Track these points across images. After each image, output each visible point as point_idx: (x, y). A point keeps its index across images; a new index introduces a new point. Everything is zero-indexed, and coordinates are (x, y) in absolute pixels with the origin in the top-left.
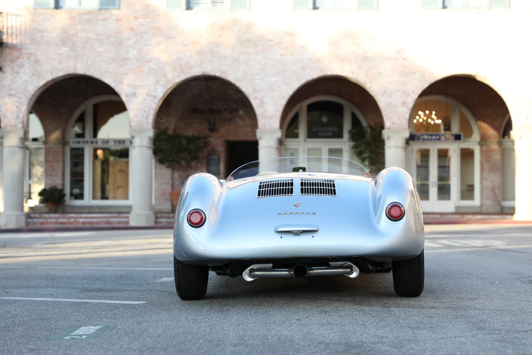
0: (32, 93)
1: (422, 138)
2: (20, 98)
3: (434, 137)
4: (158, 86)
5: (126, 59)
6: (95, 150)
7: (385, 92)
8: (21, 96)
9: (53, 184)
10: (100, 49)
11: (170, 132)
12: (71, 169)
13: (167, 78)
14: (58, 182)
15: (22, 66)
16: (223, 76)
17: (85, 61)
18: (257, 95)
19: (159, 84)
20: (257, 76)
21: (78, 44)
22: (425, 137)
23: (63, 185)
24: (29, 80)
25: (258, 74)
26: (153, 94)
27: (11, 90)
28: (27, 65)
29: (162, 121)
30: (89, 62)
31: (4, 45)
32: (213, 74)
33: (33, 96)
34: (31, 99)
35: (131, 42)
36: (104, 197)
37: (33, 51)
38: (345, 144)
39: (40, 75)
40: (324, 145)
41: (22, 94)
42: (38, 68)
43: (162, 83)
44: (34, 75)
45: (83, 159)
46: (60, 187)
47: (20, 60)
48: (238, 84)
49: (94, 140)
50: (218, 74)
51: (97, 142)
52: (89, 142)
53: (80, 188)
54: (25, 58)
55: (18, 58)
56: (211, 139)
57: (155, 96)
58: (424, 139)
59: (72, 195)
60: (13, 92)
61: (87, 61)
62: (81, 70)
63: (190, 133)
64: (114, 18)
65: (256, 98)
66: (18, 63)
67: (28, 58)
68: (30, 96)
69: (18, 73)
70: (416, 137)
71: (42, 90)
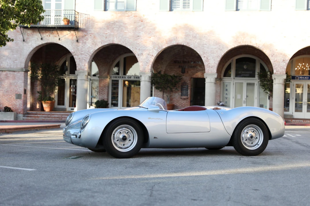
0: (92, 53)
1: (299, 78)
2: (86, 55)
3: (306, 78)
4: (154, 50)
5: (138, 36)
6: (124, 81)
7: (274, 55)
8: (87, 55)
9: (103, 98)
10: (125, 31)
11: (162, 73)
12: (112, 91)
13: (159, 46)
14: (105, 97)
15: (87, 39)
16: (188, 46)
17: (118, 37)
18: (205, 55)
19: (155, 49)
20: (205, 46)
21: (115, 29)
22: (301, 78)
23: (108, 99)
24: (91, 46)
25: (206, 44)
26: (151, 54)
27: (82, 51)
28: (90, 39)
29: (158, 67)
30: (120, 38)
31: (79, 29)
32: (182, 44)
33: (92, 54)
34: (91, 56)
35: (141, 28)
36: (128, 106)
37: (93, 32)
38: (256, 81)
39: (96, 44)
40: (244, 81)
41: (87, 53)
42: (95, 41)
43: (156, 48)
44: (93, 44)
45: (118, 86)
46: (106, 100)
47: (87, 37)
48: (195, 49)
49: (124, 76)
50: (185, 44)
51: (125, 77)
52: (121, 77)
53: (116, 101)
54: (89, 36)
55: (85, 36)
56: (184, 77)
57: (152, 55)
58: (300, 79)
59: (112, 104)
60: (83, 53)
61: (119, 38)
62: (116, 42)
63: (172, 74)
64: (133, 15)
65: (204, 57)
66: (85, 38)
67: (90, 36)
68: (91, 55)
69: (85, 43)
70: (295, 78)
71: (97, 51)
